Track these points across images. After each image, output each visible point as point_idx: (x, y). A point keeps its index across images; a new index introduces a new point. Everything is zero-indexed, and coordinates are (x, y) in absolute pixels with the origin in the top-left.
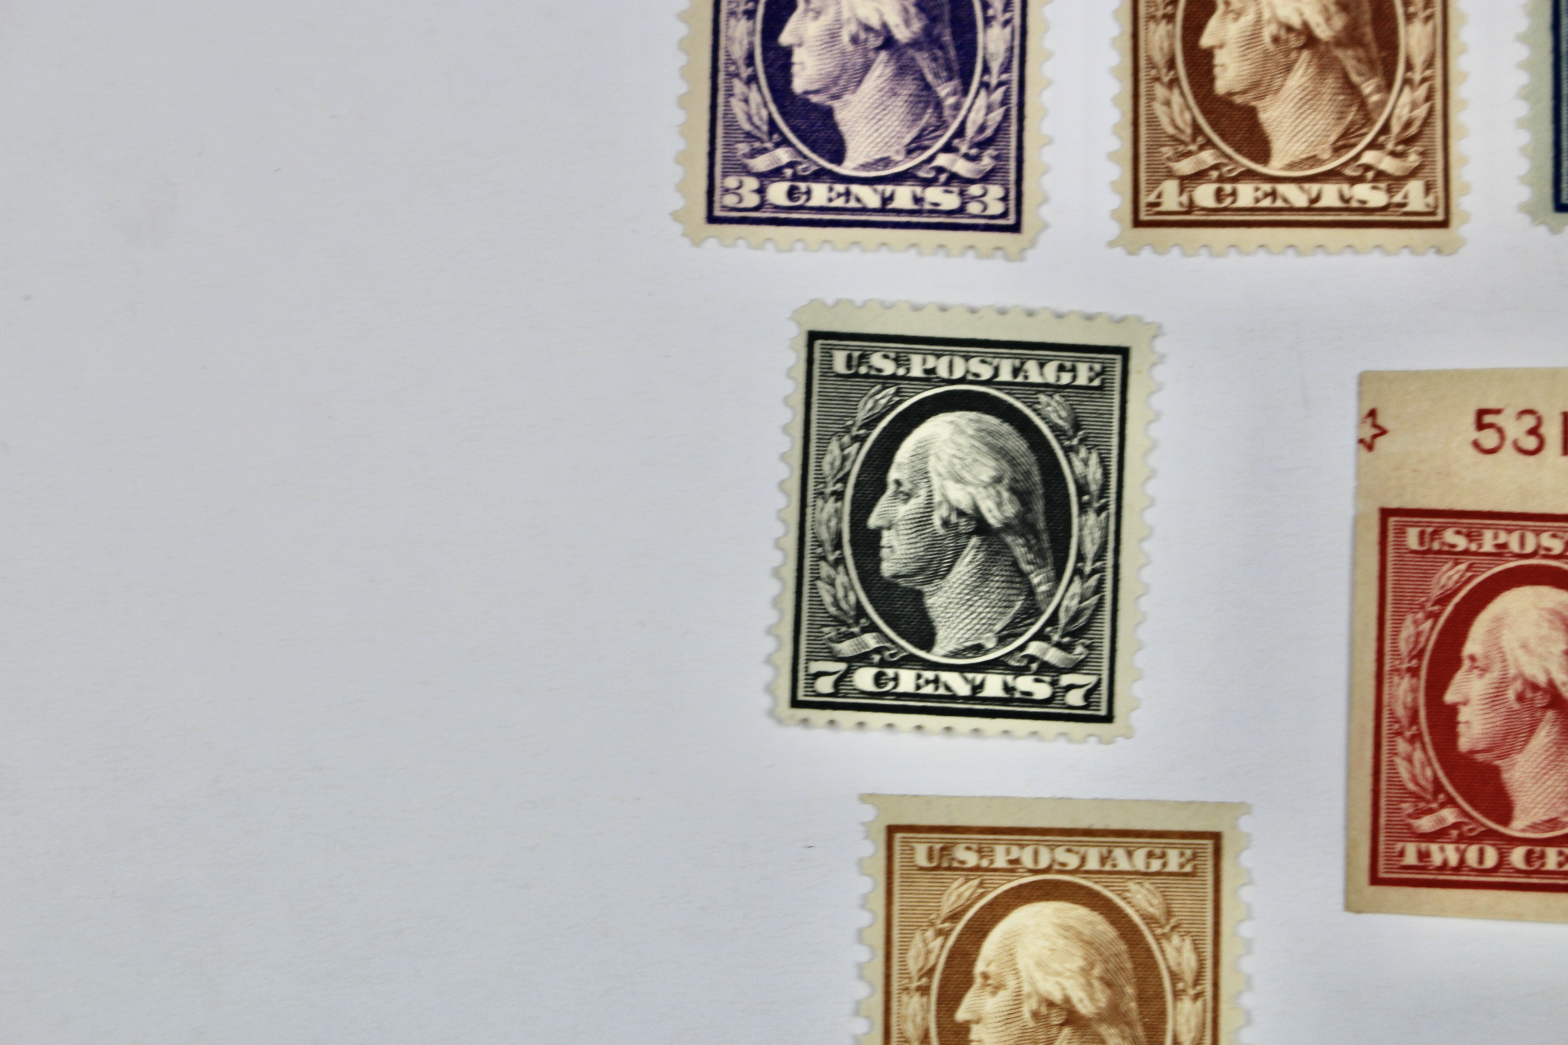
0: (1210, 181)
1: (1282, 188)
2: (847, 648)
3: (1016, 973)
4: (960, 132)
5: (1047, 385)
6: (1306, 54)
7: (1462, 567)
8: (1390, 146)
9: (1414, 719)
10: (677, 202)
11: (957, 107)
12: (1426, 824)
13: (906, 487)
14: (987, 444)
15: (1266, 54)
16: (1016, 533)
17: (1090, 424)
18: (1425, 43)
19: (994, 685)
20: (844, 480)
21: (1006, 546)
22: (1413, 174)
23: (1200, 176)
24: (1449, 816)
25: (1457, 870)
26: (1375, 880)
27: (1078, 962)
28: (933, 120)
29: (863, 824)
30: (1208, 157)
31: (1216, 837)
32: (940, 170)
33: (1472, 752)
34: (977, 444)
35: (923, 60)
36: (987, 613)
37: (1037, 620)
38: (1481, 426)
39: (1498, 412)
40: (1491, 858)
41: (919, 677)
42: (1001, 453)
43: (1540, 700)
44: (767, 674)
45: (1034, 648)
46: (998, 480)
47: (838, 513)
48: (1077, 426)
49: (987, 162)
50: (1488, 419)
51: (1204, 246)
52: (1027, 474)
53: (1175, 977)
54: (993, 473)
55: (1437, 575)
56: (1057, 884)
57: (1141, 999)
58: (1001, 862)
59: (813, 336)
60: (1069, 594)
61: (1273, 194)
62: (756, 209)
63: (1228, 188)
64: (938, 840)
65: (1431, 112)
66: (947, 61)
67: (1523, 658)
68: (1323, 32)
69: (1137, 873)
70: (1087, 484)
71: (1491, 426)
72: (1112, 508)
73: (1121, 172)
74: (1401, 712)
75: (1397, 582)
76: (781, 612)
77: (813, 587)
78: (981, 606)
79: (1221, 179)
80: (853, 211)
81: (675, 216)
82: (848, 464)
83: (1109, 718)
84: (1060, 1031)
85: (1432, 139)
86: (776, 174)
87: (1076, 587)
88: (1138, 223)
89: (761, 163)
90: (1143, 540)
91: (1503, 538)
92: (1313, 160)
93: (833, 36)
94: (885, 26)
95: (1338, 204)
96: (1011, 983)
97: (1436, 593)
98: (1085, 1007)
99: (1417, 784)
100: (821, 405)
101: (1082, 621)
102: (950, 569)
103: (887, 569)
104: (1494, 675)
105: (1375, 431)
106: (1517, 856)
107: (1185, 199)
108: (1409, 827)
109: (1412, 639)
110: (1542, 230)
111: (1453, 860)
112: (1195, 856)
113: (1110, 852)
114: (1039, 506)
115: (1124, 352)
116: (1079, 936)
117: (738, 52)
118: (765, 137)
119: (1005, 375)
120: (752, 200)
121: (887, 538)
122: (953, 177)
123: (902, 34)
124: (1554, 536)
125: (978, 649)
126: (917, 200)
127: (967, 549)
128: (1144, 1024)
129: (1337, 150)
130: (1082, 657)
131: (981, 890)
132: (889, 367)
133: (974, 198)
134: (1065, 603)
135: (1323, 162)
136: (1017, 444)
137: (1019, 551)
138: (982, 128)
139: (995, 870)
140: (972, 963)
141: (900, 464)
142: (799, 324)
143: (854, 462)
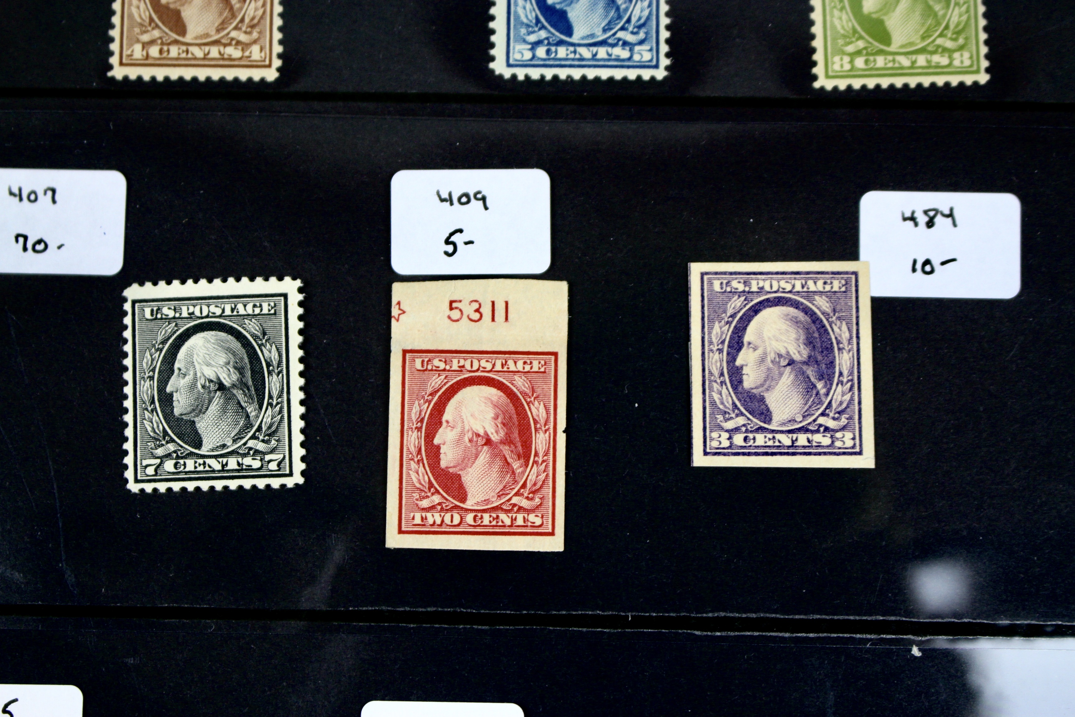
2: (160, 452)
5: (249, 315)
7: (443, 377)
12: (425, 503)
17: (270, 332)
19: (232, 463)
24: (436, 499)
39: (460, 301)
40: (457, 519)
41: (196, 463)
45: (251, 444)
48: (264, 334)
50: (455, 305)
55: (431, 381)
70: (271, 362)
71: (456, 308)
91: (462, 363)
97: (429, 390)
99: (420, 483)
101: (273, 428)
106: (469, 518)
109: (418, 413)
111: (438, 521)
119: (228, 312)
124: (487, 361)
134: (265, 419)
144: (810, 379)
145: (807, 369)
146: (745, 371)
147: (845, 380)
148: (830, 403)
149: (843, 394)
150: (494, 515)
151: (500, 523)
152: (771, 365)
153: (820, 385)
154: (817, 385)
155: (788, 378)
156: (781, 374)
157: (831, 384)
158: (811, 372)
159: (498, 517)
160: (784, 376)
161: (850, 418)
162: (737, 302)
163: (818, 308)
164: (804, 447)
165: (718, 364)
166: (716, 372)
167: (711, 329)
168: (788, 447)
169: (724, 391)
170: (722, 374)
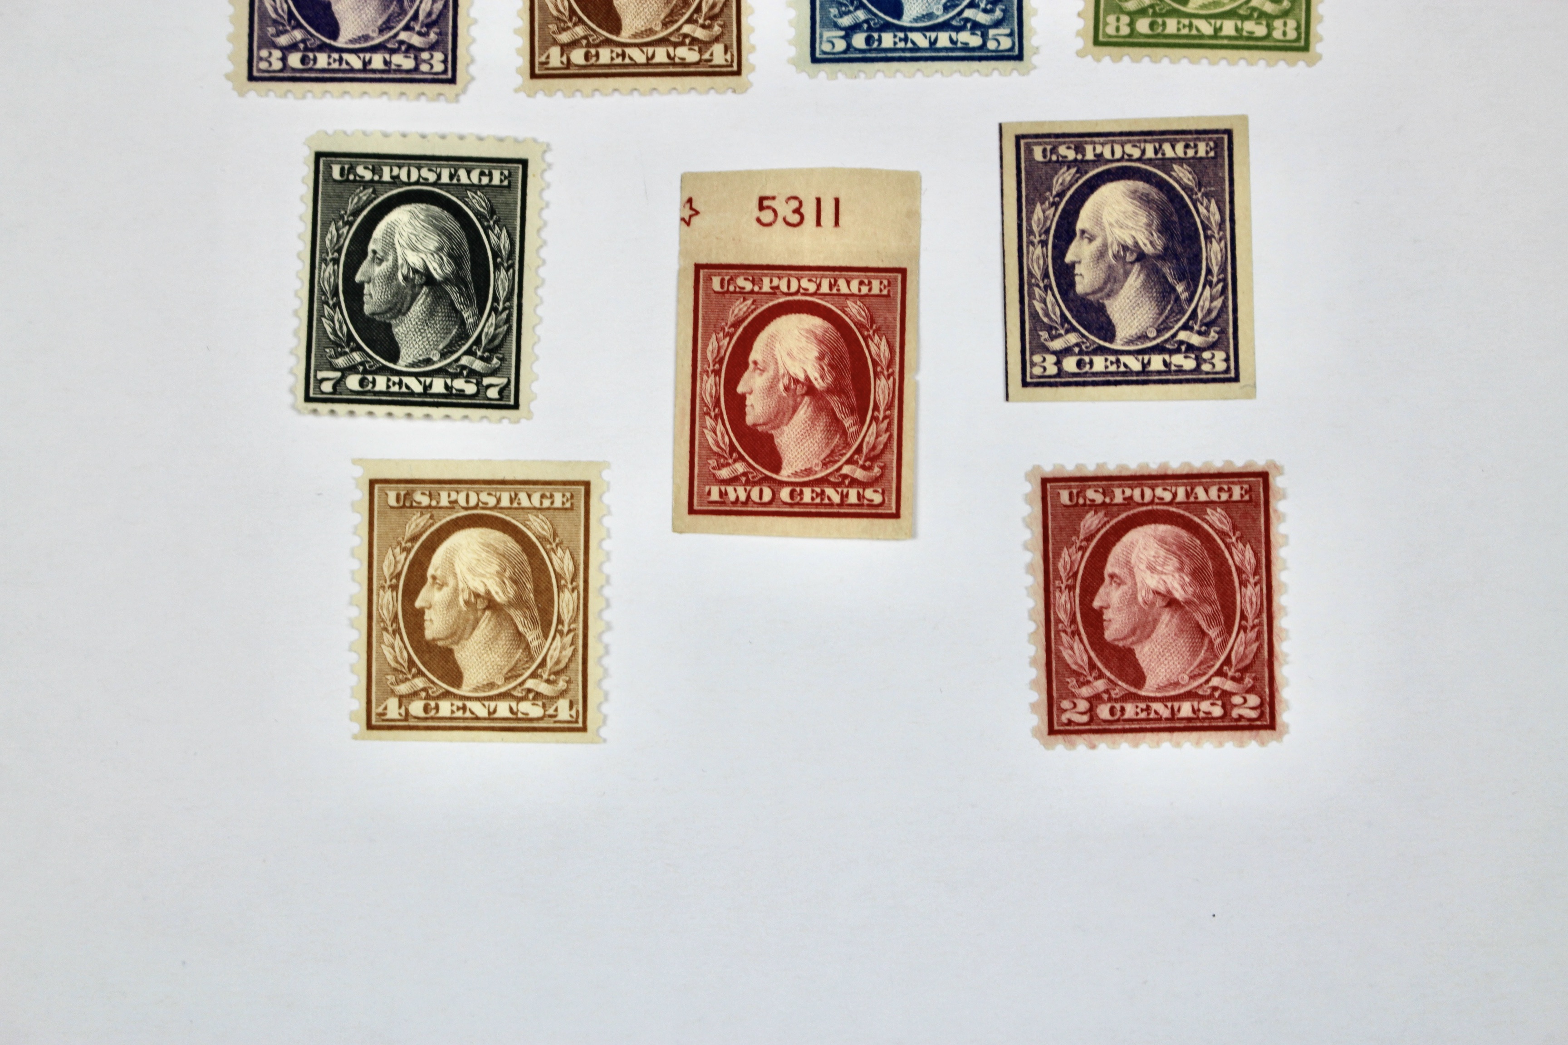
0: (582, 47)
1: (628, 51)
2: (341, 362)
3: (455, 575)
4: (415, 17)
5: (474, 185)
7: (749, 302)
8: (701, 21)
9: (717, 403)
10: (229, 67)
12: (725, 473)
13: (380, 254)
14: (434, 226)
16: (452, 284)
17: (501, 210)
19: (438, 385)
20: (339, 251)
21: (447, 293)
22: (717, 39)
23: (574, 44)
24: (740, 467)
25: (745, 503)
26: (692, 511)
28: (397, 9)
29: (354, 478)
30: (580, 31)
31: (587, 485)
32: (402, 42)
33: (755, 425)
34: (426, 225)
36: (432, 337)
37: (466, 342)
38: (761, 208)
39: (774, 198)
40: (767, 495)
41: (389, 380)
42: (442, 231)
43: (800, 390)
44: (291, 380)
45: (465, 360)
46: (440, 249)
47: (335, 273)
48: (492, 212)
49: (433, 37)
50: (766, 203)
51: (578, 90)
52: (460, 245)
53: (558, 577)
54: (437, 244)
55: (733, 307)
56: (481, 517)
57: (537, 592)
58: (444, 502)
59: (318, 155)
60: (489, 324)
61: (623, 55)
62: (281, 71)
63: (593, 51)
64: (403, 489)
67: (789, 362)
69: (535, 508)
70: (499, 250)
71: (769, 207)
72: (517, 267)
73: (523, 42)
74: (708, 399)
75: (706, 313)
76: (299, 339)
77: (320, 321)
78: (430, 334)
79: (589, 45)
80: (344, 71)
81: (228, 77)
82: (342, 240)
83: (515, 407)
84: (483, 613)
85: (730, 17)
86: (293, 47)
87: (493, 319)
88: (533, 75)
89: (283, 40)
90: (537, 288)
91: (776, 282)
92: (650, 31)
95: (666, 60)
96: (451, 582)
97: (731, 319)
98: (500, 598)
99: (719, 446)
100: (324, 201)
101: (497, 342)
102: (409, 309)
103: (368, 309)
104: (770, 373)
105: (692, 212)
106: (785, 494)
107: (564, 59)
108: (714, 475)
109: (716, 351)
110: (804, 76)
111: (743, 497)
112: (572, 496)
113: (516, 495)
114: (468, 266)
115: (524, 163)
116: (496, 550)
118: (286, 23)
119: (445, 179)
120: (277, 65)
121: (367, 288)
122: (410, 47)
124: (810, 280)
125: (428, 361)
126: (386, 62)
127: (420, 296)
128: (539, 609)
129: (665, 25)
130: (497, 366)
131: (431, 521)
132: (368, 175)
133: (424, 61)
134: (486, 330)
135: (656, 33)
136: (453, 225)
137: (455, 296)
138: (429, 14)
139: (441, 508)
140: (425, 570)
141: (375, 240)
142: (309, 147)
143: (345, 240)
144: (1167, 280)
145: (1163, 266)
146: (1077, 270)
147: (1215, 280)
148: (1195, 311)
149: (1213, 299)
150: (818, 490)
151: (826, 501)
152: (1113, 262)
153: (1180, 288)
154: (1177, 288)
155: (1135, 280)
156: (1127, 274)
157: (1196, 286)
159: (823, 492)
160: (1131, 275)
161: (1223, 332)
162: (1065, 176)
163: (1177, 182)
164: (1159, 373)
165: (1041, 262)
166: (1038, 273)
167: (1030, 213)
168: (1138, 373)
169: (1050, 298)
170: (1046, 275)
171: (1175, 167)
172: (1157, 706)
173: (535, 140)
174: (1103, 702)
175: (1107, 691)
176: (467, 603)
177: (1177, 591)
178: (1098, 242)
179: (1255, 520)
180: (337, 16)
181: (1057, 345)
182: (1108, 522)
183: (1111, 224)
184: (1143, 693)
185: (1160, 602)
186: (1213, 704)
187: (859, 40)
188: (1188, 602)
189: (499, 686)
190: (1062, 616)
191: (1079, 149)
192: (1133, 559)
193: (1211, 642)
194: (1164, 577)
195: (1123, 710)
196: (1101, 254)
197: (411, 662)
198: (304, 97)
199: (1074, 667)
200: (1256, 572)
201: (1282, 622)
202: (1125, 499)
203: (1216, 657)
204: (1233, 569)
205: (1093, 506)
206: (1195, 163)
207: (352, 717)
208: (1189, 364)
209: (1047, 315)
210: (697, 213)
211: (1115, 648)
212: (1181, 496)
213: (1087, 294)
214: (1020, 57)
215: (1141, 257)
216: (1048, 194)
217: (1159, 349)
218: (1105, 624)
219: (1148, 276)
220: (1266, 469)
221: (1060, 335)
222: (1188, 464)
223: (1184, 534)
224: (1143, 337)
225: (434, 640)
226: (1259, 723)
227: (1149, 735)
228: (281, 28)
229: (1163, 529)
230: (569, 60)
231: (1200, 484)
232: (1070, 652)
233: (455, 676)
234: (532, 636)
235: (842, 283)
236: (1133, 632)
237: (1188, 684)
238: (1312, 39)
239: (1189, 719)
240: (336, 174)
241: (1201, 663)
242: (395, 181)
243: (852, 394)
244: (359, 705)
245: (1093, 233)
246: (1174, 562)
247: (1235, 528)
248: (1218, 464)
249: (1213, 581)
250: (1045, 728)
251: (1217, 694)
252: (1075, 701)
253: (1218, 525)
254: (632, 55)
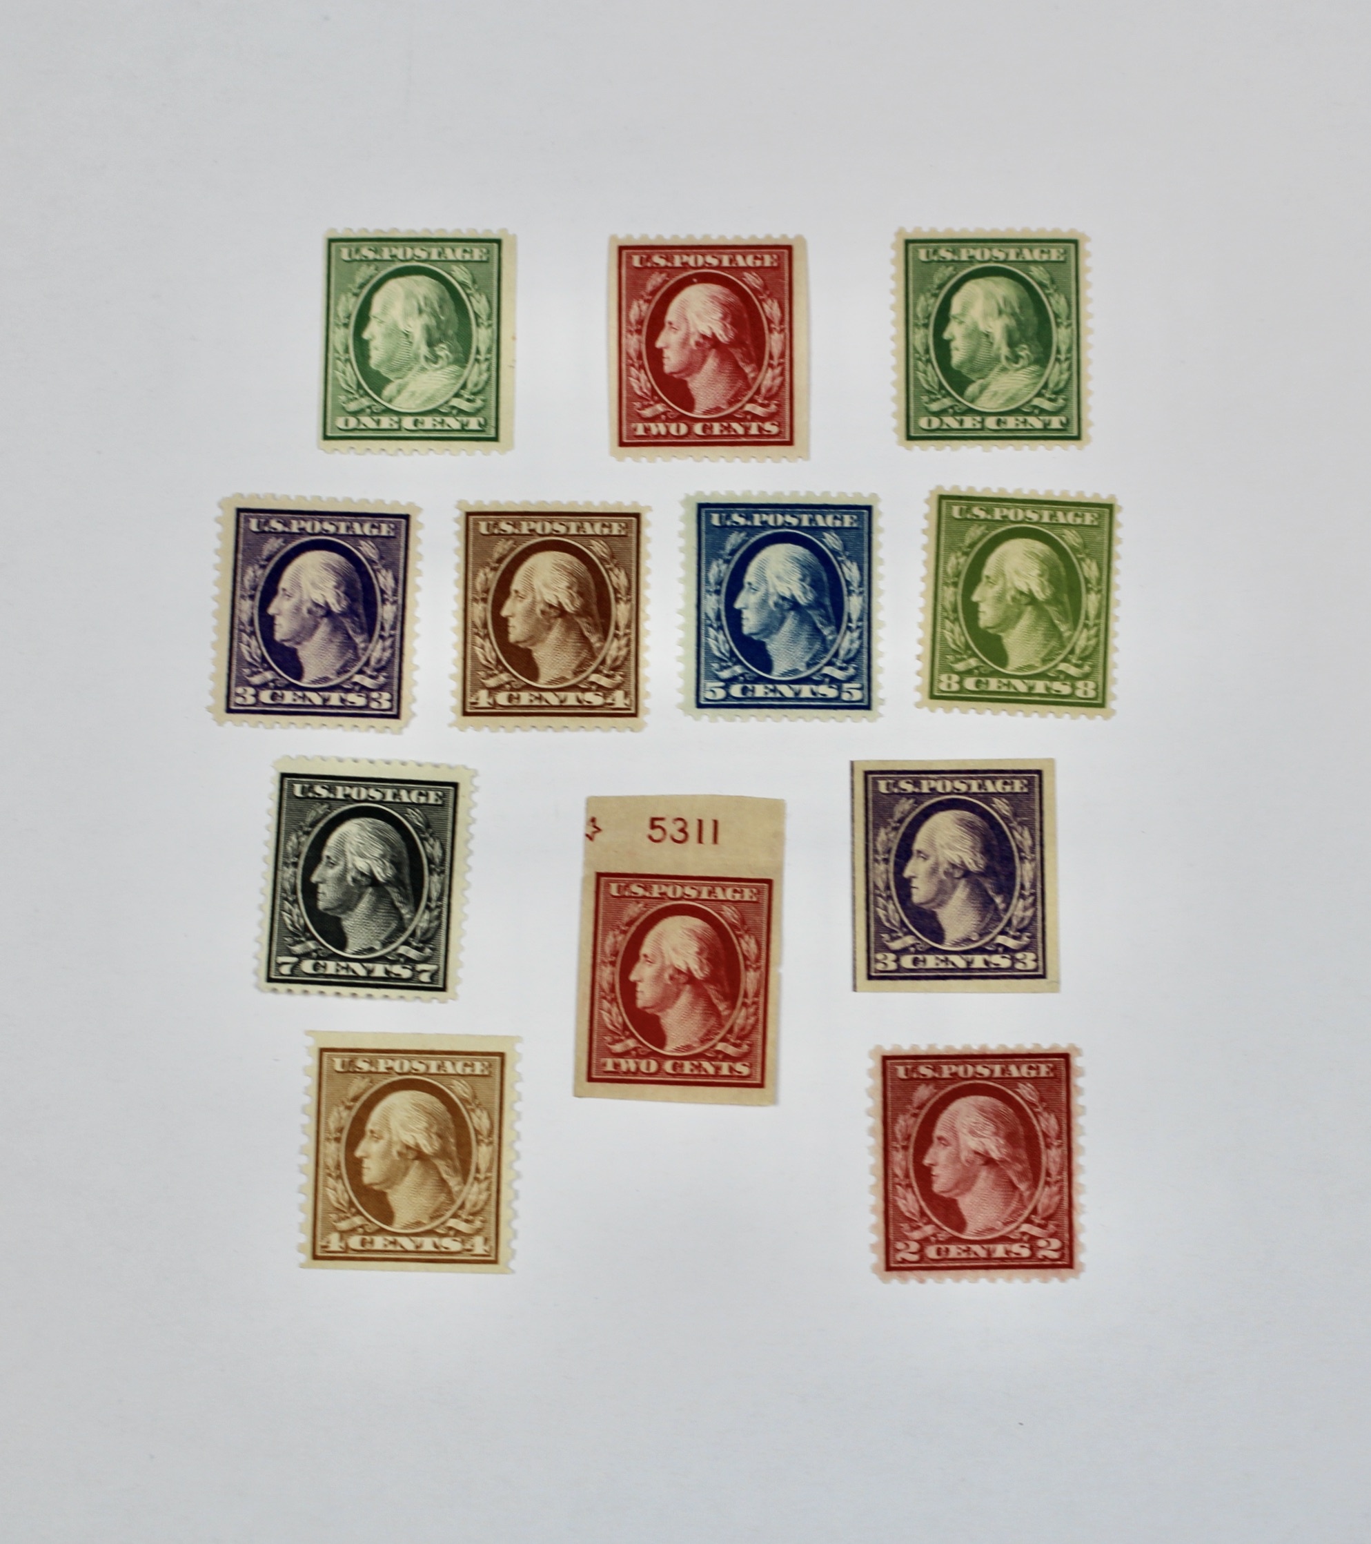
0: (506, 690)
1: (545, 694)
2: (298, 949)
3: (389, 1130)
5: (413, 803)
6: (560, 620)
7: (641, 905)
8: (606, 672)
10: (210, 701)
11: (365, 649)
12: (618, 1048)
14: (379, 837)
15: (538, 620)
17: (435, 824)
18: (626, 614)
20: (299, 855)
21: (388, 893)
22: (618, 687)
23: (499, 688)
24: (631, 1043)
25: (635, 1073)
26: (590, 1079)
27: (424, 1124)
29: (307, 1047)
30: (504, 677)
31: (502, 1055)
32: (356, 684)
35: (347, 623)
38: (653, 827)
39: (662, 819)
40: (654, 1066)
42: (385, 841)
43: (682, 979)
44: (254, 963)
45: (403, 950)
46: (383, 856)
47: (295, 874)
48: (428, 826)
49: (382, 679)
50: (657, 823)
51: (502, 726)
53: (478, 1133)
54: (381, 852)
58: (382, 1068)
59: (284, 776)
61: (540, 698)
62: (254, 705)
63: (515, 694)
64: (348, 1056)
65: (629, 653)
66: (360, 623)
67: (673, 955)
68: (569, 608)
69: (458, 1075)
70: (433, 858)
71: (659, 827)
72: (447, 872)
73: (456, 686)
74: (606, 986)
75: (605, 914)
76: (263, 929)
77: (281, 915)
78: (374, 927)
79: (512, 689)
80: (307, 706)
81: (209, 709)
82: (301, 847)
83: (444, 989)
85: (629, 668)
86: (265, 686)
87: (426, 916)
88: (465, 714)
89: (256, 680)
90: (464, 889)
93: (298, 609)
94: (327, 604)
95: (576, 703)
96: (386, 1136)
97: (626, 919)
98: (427, 1149)
99: (614, 1026)
100: (287, 814)
101: (429, 935)
103: (321, 905)
104: (657, 966)
105: (595, 830)
106: (668, 1066)
107: (491, 700)
108: (609, 1050)
110: (690, 718)
112: (490, 1066)
113: (443, 1063)
114: (406, 870)
115: (455, 785)
117: (245, 618)
118: (259, 665)
119: (389, 798)
120: (251, 700)
121: (322, 888)
122: (363, 688)
123: (336, 608)
125: (372, 950)
126: (343, 700)
130: (429, 954)
131: (371, 1084)
132: (324, 793)
133: (374, 700)
136: (394, 836)
138: (379, 661)
139: (379, 1073)
141: (330, 847)
142: (276, 769)
143: (304, 846)
147: (1027, 894)
148: (1011, 919)
149: (1025, 910)
150: (697, 1063)
151: (704, 1073)
153: (998, 900)
155: (961, 893)
156: (955, 887)
157: (1012, 898)
158: (988, 885)
159: (700, 1065)
161: (1033, 937)
162: (905, 805)
163: (997, 812)
164: (981, 970)
165: (884, 876)
166: (881, 885)
167: (876, 835)
168: (963, 970)
169: (891, 907)
170: (888, 888)
171: (996, 800)
172: (976, 1248)
173: (465, 768)
174: (931, 1243)
175: (934, 1235)
176: (400, 1154)
177: (993, 1151)
178: (931, 862)
179: (1058, 1093)
180: (302, 661)
181: (897, 945)
182: (936, 1094)
183: (942, 846)
184: (964, 1237)
185: (979, 1161)
186: (1023, 1247)
187: (736, 690)
188: (1003, 1161)
189: (424, 1224)
190: (898, 1172)
191: (916, 783)
192: (958, 1125)
193: (1021, 1195)
194: (983, 1140)
195: (947, 1250)
196: (934, 871)
197: (351, 1204)
198: (272, 727)
199: (908, 1214)
200: (1059, 1137)
201: (1080, 1179)
202: (951, 1074)
203: (1025, 1207)
204: (1040, 1134)
205: (925, 1080)
206: (1011, 797)
207: (300, 1249)
208: (1005, 963)
209: (888, 921)
210: (599, 830)
211: (942, 1199)
212: (997, 1073)
213: (922, 904)
214: (868, 707)
215: (967, 874)
216: (890, 820)
217: (980, 950)
218: (934, 1178)
219: (972, 890)
220: (1068, 1052)
221: (899, 938)
222: (1003, 1046)
223: (999, 1104)
224: (968, 940)
225: (371, 1184)
226: (1059, 1263)
227: (969, 1272)
228: (255, 669)
229: (982, 1099)
230: (495, 701)
231: (1013, 1063)
232: (904, 1201)
233: (387, 1214)
234: (453, 1182)
235: (719, 891)
236: (956, 1185)
237: (1002, 1229)
238: (1108, 697)
239: (1002, 1259)
240: (298, 792)
241: (1014, 1212)
242: (348, 799)
243: (726, 983)
244: (305, 1239)
245: (926, 852)
246: (991, 1128)
247: (1042, 1100)
248: (1028, 1046)
249: (1023, 1143)
250: (882, 1265)
251: (1025, 1238)
252: (908, 1242)
253: (1029, 1097)
254: (548, 699)
